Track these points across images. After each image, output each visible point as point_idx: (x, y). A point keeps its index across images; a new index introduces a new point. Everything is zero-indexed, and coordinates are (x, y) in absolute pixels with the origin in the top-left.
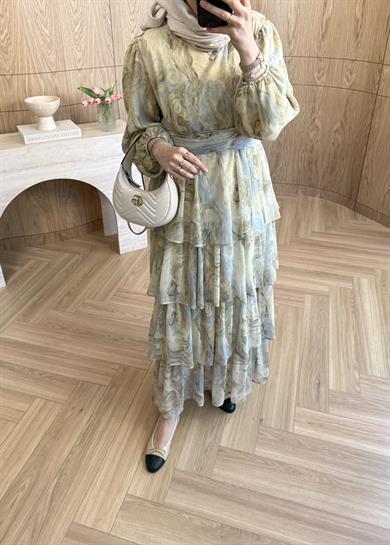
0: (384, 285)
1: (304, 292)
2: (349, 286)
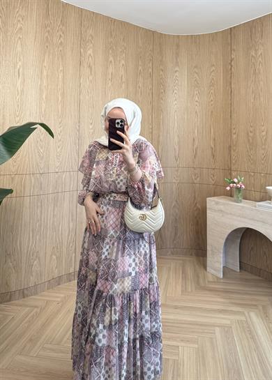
0: (267, 316)
2: (243, 318)
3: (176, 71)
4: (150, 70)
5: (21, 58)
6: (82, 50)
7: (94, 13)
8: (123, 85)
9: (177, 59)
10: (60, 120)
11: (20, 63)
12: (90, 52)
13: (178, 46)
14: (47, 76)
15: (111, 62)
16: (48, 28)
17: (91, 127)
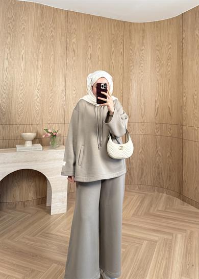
0: (190, 238)
1: (144, 239)
2: (170, 237)
3: (142, 50)
4: (122, 50)
5: (24, 47)
6: (68, 40)
7: (76, 13)
8: (100, 62)
9: (143, 41)
10: (51, 88)
11: (23, 51)
12: (74, 40)
13: (144, 30)
14: (42, 58)
15: (90, 46)
16: (43, 27)
17: (74, 92)
